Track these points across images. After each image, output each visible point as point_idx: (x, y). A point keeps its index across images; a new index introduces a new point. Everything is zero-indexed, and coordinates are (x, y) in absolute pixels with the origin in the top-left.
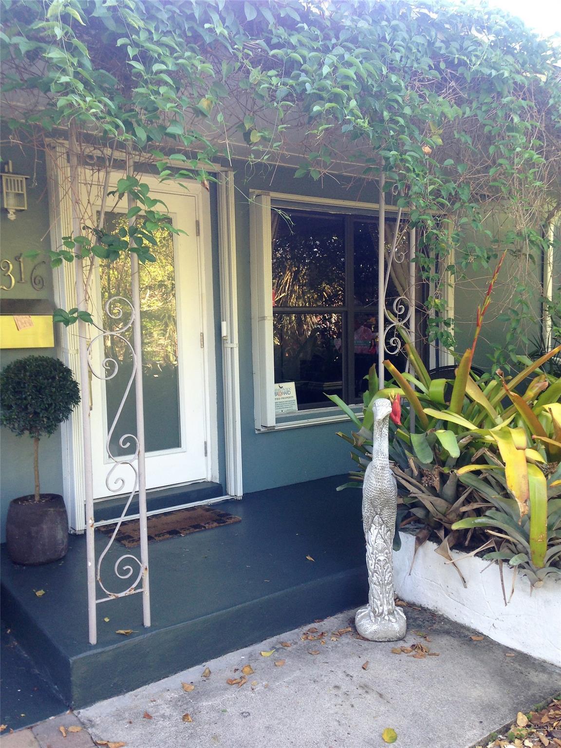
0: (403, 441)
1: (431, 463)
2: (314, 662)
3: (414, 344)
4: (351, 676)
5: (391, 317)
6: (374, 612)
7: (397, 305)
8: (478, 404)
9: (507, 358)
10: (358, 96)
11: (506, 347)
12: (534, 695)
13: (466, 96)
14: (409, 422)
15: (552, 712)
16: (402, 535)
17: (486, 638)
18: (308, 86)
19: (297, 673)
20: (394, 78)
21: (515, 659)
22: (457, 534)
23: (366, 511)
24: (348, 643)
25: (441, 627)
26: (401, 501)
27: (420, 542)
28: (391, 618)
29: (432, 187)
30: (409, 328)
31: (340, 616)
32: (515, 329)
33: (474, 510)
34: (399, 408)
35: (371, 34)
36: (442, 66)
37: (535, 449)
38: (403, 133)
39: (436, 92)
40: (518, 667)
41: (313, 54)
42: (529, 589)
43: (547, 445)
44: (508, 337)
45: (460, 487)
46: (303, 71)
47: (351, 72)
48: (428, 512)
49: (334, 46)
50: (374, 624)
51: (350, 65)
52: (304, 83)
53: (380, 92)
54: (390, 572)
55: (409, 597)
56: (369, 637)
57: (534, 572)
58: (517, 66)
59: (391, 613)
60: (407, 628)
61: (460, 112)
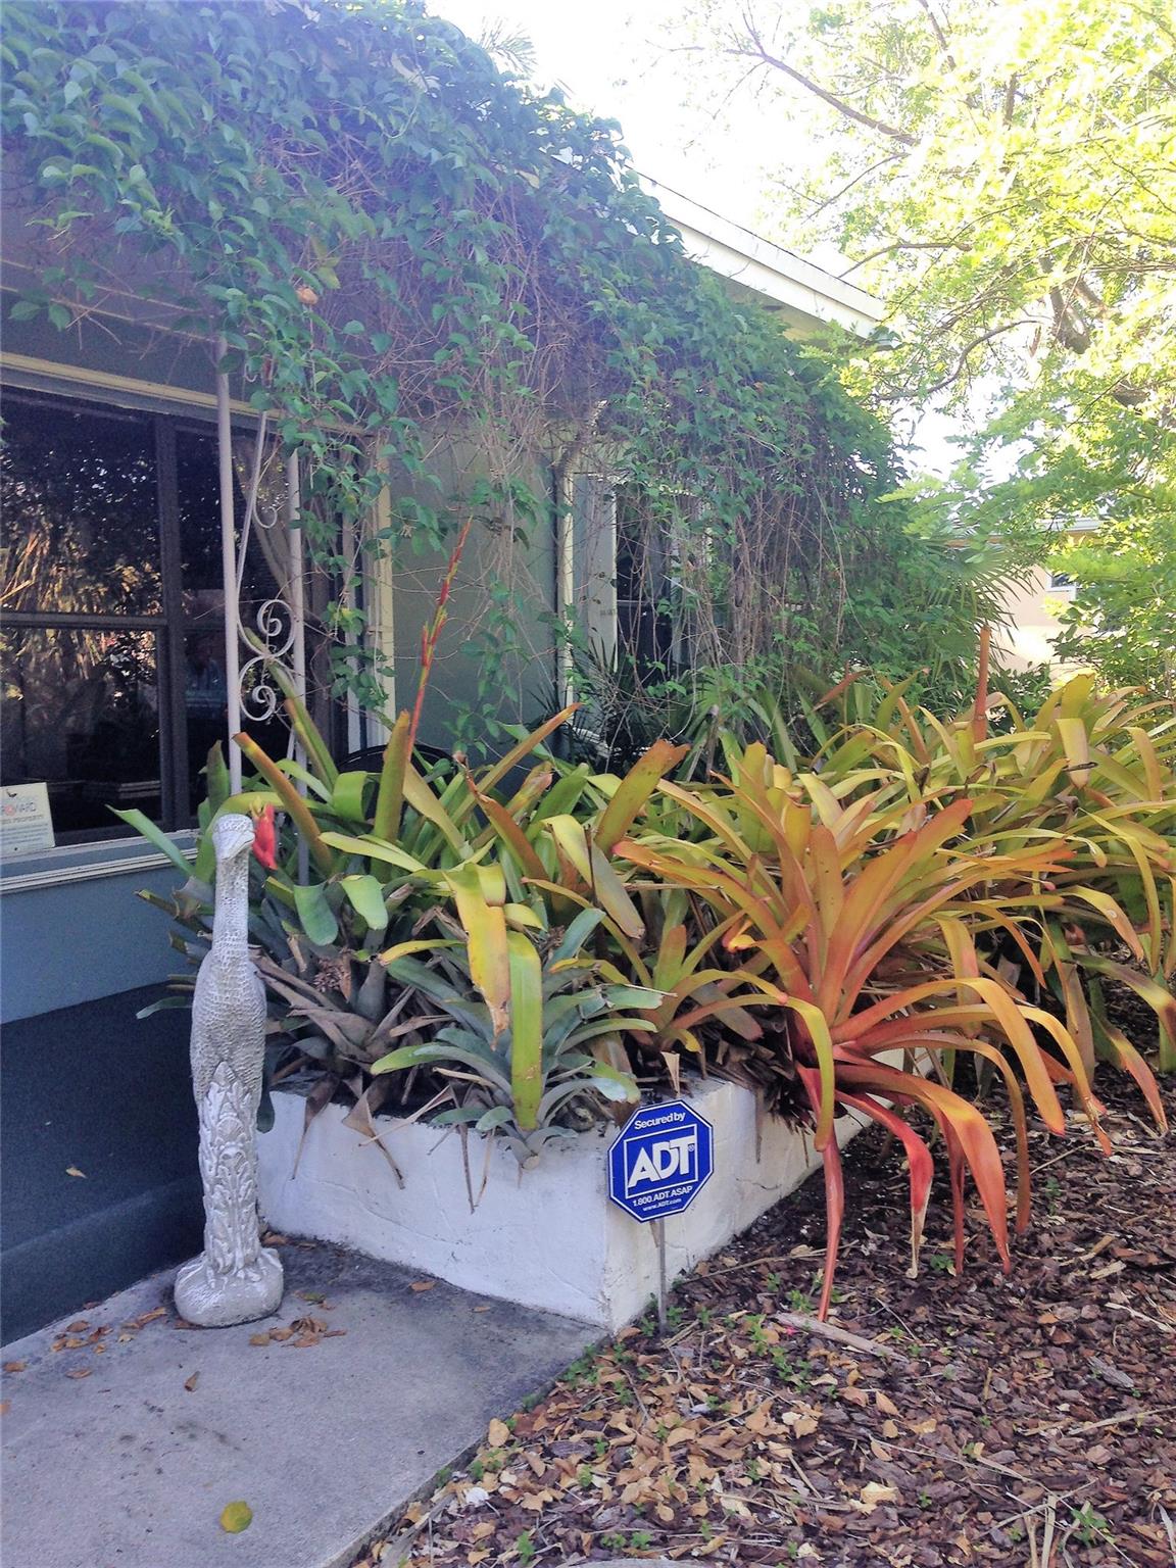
0: (280, 902)
1: (334, 943)
2: (78, 1393)
3: (303, 699)
4: (161, 1410)
5: (254, 643)
6: (215, 1266)
7: (265, 616)
8: (428, 820)
9: (480, 729)
10: (150, 160)
11: (478, 708)
12: (521, 1381)
13: (383, 194)
14: (296, 862)
15: (553, 1408)
16: (276, 1097)
17: (439, 1283)
18: (30, 119)
19: (39, 1424)
20: (228, 133)
21: (490, 1316)
22: (386, 1083)
23: (198, 1057)
24: (156, 1343)
25: (353, 1275)
26: (276, 1027)
27: (314, 1106)
28: (250, 1274)
29: (322, 374)
30: (292, 667)
31: (143, 1287)
32: (493, 673)
33: (418, 1030)
34: (271, 834)
35: (177, 29)
36: (334, 124)
37: (528, 903)
38: (253, 253)
39: (325, 177)
40: (497, 1331)
41: (41, 51)
42: (515, 1174)
43: (548, 896)
44: (482, 689)
45: (391, 987)
46: (20, 85)
47: (131, 105)
48: (331, 1044)
49: (93, 41)
50: (214, 1291)
51: (130, 89)
52: (21, 111)
53: (200, 156)
54: (249, 1178)
55: (291, 1225)
56: (203, 1321)
57: (524, 1140)
58: (481, 149)
59: (251, 1263)
60: (286, 1288)
61: (372, 228)
